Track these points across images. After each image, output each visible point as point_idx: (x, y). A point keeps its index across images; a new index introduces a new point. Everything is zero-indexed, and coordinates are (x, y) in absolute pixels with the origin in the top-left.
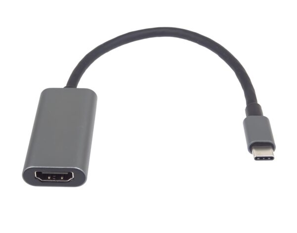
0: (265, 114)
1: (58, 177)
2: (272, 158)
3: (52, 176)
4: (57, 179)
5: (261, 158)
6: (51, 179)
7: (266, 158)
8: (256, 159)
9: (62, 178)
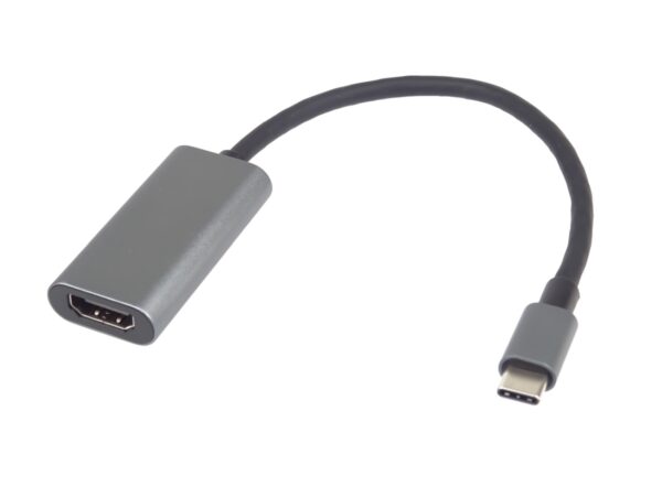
0: (577, 312)
1: (112, 316)
2: (535, 401)
3: (103, 311)
4: (108, 319)
5: (513, 396)
6: (99, 317)
7: (524, 398)
8: (502, 393)
9: (118, 321)
